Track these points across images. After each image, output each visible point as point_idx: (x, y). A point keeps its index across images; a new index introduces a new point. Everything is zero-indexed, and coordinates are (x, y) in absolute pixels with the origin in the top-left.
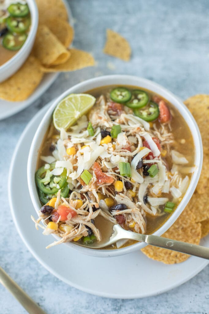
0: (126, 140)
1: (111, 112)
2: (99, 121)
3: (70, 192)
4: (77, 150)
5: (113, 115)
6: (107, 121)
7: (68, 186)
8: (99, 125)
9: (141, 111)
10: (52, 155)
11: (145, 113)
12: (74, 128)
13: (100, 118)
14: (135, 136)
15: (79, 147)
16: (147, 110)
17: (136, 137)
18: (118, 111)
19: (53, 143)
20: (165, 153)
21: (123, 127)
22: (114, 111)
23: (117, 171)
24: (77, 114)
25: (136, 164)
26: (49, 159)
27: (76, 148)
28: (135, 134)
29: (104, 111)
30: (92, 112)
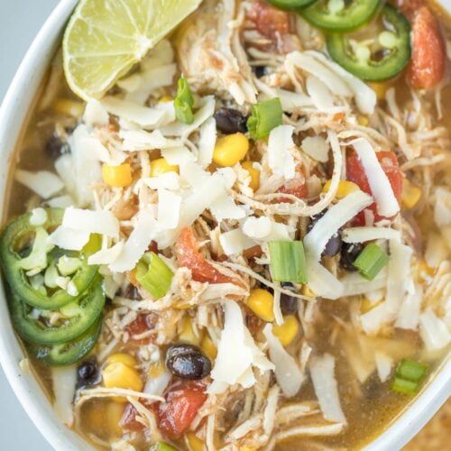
0: (295, 159)
1: (253, 36)
2: (210, 73)
3: (109, 304)
4: (136, 173)
5: (260, 48)
6: (239, 79)
7: (103, 287)
8: (213, 86)
9: (353, 43)
10: (53, 170)
11: (362, 52)
12: (130, 86)
13: (217, 64)
14: (324, 135)
15: (144, 161)
16: (371, 41)
17: (327, 141)
18: (277, 34)
19: (59, 132)
20: (413, 199)
21: (291, 102)
22: (262, 33)
23: (259, 261)
24: (142, 45)
25: (321, 247)
26: (42, 183)
27: (132, 164)
28: (324, 130)
29: (230, 33)
30: (191, 33)
